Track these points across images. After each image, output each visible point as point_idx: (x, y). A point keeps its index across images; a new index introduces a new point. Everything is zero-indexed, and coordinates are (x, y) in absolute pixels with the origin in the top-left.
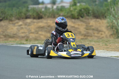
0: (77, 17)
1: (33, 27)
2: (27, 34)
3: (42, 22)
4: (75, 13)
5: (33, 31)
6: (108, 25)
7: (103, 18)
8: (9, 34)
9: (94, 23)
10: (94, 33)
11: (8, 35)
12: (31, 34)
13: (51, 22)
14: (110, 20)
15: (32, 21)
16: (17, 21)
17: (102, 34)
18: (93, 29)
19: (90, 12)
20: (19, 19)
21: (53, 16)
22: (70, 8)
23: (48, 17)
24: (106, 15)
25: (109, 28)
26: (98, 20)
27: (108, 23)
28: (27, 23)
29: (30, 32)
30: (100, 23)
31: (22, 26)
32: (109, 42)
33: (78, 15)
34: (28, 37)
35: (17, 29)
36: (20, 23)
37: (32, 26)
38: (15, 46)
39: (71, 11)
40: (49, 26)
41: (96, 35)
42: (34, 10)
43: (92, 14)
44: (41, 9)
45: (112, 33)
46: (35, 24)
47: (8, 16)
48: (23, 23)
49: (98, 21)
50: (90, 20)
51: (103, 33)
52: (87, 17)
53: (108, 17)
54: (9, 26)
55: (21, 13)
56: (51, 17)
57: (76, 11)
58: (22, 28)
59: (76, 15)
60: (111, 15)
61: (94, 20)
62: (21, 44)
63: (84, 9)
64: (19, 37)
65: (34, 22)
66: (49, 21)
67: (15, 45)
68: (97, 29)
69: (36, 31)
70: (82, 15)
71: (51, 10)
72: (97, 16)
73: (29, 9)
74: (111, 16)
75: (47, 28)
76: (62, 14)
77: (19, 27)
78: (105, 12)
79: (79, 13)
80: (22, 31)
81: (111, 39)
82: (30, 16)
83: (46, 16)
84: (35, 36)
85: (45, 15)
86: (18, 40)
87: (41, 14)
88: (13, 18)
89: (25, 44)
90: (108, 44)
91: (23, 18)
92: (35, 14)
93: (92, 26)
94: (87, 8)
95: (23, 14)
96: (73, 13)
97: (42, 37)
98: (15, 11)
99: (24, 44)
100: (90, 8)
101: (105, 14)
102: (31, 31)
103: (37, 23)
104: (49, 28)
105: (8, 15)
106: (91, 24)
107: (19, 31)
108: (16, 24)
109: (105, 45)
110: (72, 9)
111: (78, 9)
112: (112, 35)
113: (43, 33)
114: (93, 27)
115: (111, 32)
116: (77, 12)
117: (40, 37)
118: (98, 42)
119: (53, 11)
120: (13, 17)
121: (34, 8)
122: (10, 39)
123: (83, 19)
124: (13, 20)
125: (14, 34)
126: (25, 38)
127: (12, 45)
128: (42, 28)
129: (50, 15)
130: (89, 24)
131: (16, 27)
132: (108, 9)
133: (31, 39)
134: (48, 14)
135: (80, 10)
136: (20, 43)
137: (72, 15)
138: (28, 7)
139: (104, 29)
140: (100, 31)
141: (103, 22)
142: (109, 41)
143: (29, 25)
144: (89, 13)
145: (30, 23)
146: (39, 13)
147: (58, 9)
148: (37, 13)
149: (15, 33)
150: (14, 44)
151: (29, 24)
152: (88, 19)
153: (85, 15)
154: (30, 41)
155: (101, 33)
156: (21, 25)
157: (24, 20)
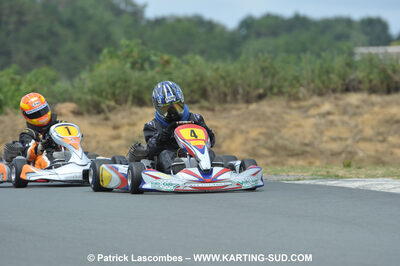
1: (368, 121)
2: (349, 142)
5: (368, 132)
8: (287, 143)
11: (285, 148)
12: (362, 145)
15: (364, 101)
16: (316, 99)
20: (321, 94)
28: (349, 105)
29: (358, 137)
31: (331, 117)
34: (352, 154)
35: (316, 126)
36: (327, 107)
37: (366, 116)
38: (309, 185)
42: (371, 61)
44: (397, 60)
46: (377, 109)
47: (286, 84)
48: (337, 105)
54: (287, 117)
55: (328, 72)
58: (332, 123)
62: (329, 176)
64: (322, 152)
65: (373, 104)
67: (307, 182)
69: (380, 134)
73: (357, 58)
77: (323, 121)
80: (332, 133)
82: (360, 82)
84: (377, 151)
86: (318, 163)
87: (396, 77)
88: (302, 91)
89: (342, 178)
91: (334, 91)
92: (375, 77)
95: (334, 77)
98: (308, 65)
99: (337, 177)
102: (361, 131)
105: (285, 80)
107: (322, 133)
108: (313, 112)
117: (392, 154)
120: (301, 85)
121: (370, 54)
122: (292, 161)
124: (301, 95)
125: (306, 145)
126: (344, 155)
127: (299, 180)
131: (312, 121)
133: (362, 160)
136: (325, 173)
138: (351, 54)
143: (355, 114)
145: (358, 107)
146: (390, 72)
148: (383, 71)
149: (307, 141)
150: (304, 179)
151: (356, 112)
154: (359, 168)
156: (329, 113)
157: (338, 95)
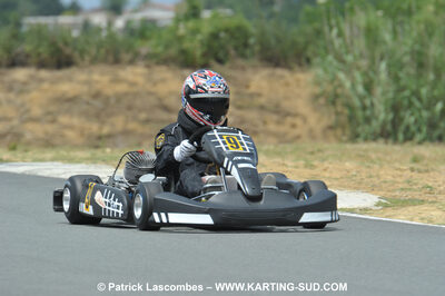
0: (200, 61)
1: (37, 99)
2: (15, 123)
3: (70, 80)
4: (196, 47)
5: (37, 111)
6: (318, 90)
7: (300, 65)
9: (264, 84)
10: (265, 123)
12: (30, 126)
13: (106, 79)
14: (325, 70)
15: (32, 77)
17: (294, 126)
18: (262, 108)
19: (252, 41)
21: (111, 58)
22: (177, 28)
23: (94, 61)
24: (309, 53)
25: (322, 101)
26: (279, 71)
27: (317, 83)
28: (15, 81)
29: (25, 117)
30: (287, 84)
32: (320, 154)
33: (204, 55)
34: (18, 136)
37: (35, 94)
39: (180, 39)
40: (97, 95)
41: (272, 127)
42: (39, 32)
43: (257, 48)
44: (69, 31)
45: (332, 120)
46: (46, 86)
49: (282, 77)
50: (249, 74)
51: (298, 121)
52: (240, 62)
53: (316, 61)
56: (105, 61)
57: (199, 37)
59: (198, 53)
60: (327, 52)
61: (265, 72)
63: (227, 30)
65: (41, 81)
66: (96, 77)
68: (277, 106)
69: (49, 113)
70: (221, 55)
71: (104, 34)
72: (278, 56)
73: (25, 29)
74: (330, 58)
75: (88, 103)
76: (145, 48)
78: (307, 43)
79: (210, 47)
81: (326, 145)
82: (28, 56)
83: (87, 58)
84: (46, 133)
85: (82, 53)
87: (68, 51)
89: (7, 161)
90: (315, 163)
92: (44, 51)
93: (259, 95)
94: (239, 28)
96: (187, 45)
97: (70, 134)
100: (251, 27)
101: (305, 49)
102: (28, 111)
103: (54, 82)
104: (98, 103)
106: (253, 89)
109: (306, 166)
110: (182, 31)
111: (206, 29)
112: (331, 128)
113: (76, 121)
114: (262, 101)
115: (329, 120)
116: (202, 42)
117: (62, 136)
118: (279, 154)
119: (112, 36)
121: (39, 25)
123: (225, 69)
126: (9, 137)
128: (72, 100)
129: (103, 51)
130: (247, 87)
132: (319, 33)
133: (29, 143)
134: (93, 51)
135: (215, 36)
137: (183, 52)
138: (18, 25)
139: (302, 106)
140: (288, 114)
141: (298, 81)
142: (319, 151)
143: (21, 92)
144: (246, 45)
145: (25, 83)
146: (61, 45)
147: (129, 30)
148: (53, 44)
151: (23, 89)
152: (243, 68)
153: (232, 52)
154: (26, 151)
155: (289, 120)
157: (2, 70)
